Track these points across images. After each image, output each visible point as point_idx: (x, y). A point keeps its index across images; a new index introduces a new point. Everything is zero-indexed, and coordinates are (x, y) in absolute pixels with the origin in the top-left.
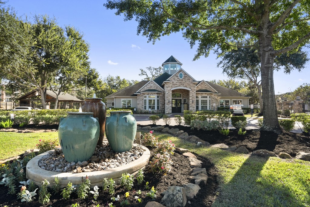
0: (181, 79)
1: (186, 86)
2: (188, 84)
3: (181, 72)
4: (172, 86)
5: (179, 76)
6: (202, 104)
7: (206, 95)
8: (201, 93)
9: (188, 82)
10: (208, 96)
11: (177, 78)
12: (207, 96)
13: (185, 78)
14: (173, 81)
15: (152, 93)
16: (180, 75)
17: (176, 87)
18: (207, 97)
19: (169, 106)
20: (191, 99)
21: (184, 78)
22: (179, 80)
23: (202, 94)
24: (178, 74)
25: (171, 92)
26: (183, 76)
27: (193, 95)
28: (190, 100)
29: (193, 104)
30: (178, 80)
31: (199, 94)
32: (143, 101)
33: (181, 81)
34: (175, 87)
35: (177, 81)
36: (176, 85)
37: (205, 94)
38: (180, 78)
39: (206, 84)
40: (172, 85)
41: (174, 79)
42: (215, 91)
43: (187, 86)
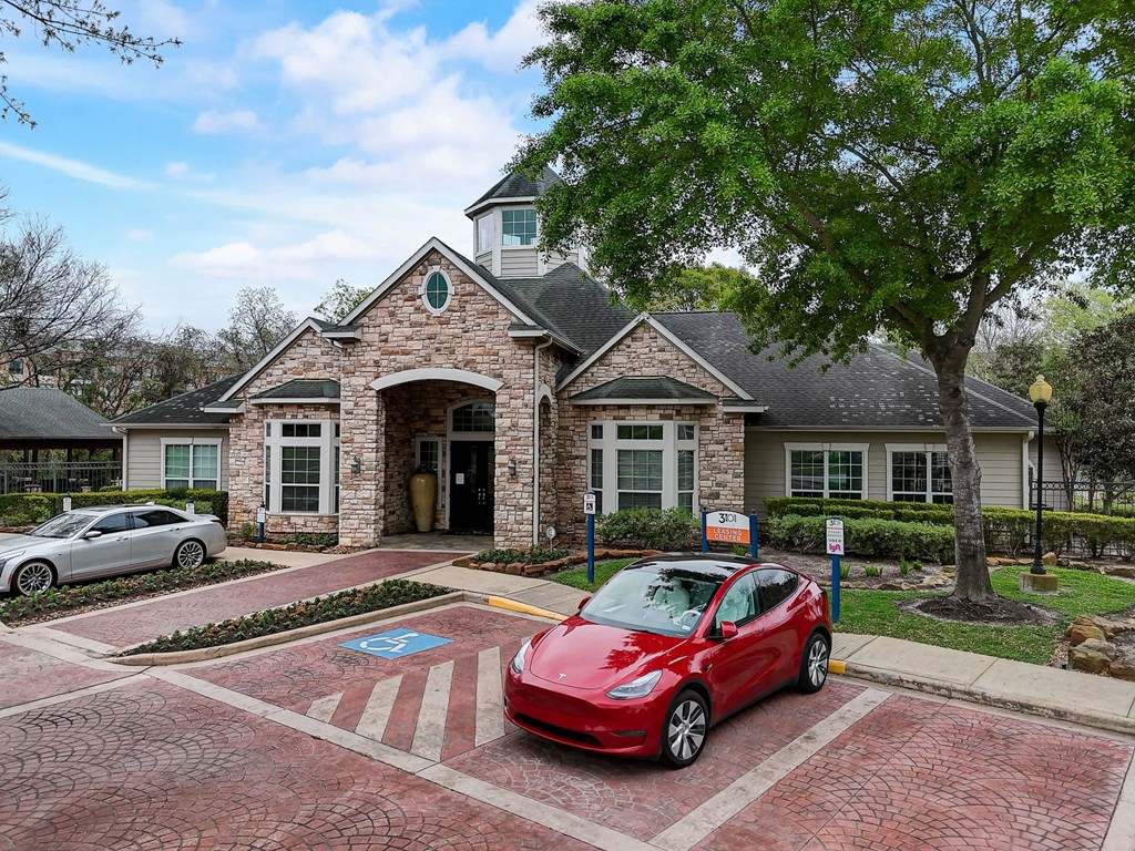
0: (436, 312)
1: (469, 364)
2: (482, 345)
3: (436, 269)
4: (377, 364)
5: (422, 290)
6: (620, 483)
7: (653, 420)
8: (621, 407)
9: (482, 335)
10: (670, 428)
11: (408, 308)
12: (661, 422)
13: (463, 309)
14: (385, 328)
15: (300, 406)
16: (431, 286)
17: (406, 368)
18: (656, 433)
19: (361, 494)
20: (502, 453)
21: (456, 303)
22: (422, 318)
23: (622, 413)
24: (416, 279)
25: (373, 405)
26: (451, 290)
27: (514, 426)
28: (499, 459)
29: (519, 487)
30: (414, 317)
31: (605, 407)
32: (259, 452)
33: (437, 329)
34: (398, 370)
35: (409, 331)
36: (406, 353)
37: (643, 412)
38: (428, 305)
39: (661, 342)
40: (376, 355)
41: (392, 314)
42: (725, 387)
43: (479, 359)
